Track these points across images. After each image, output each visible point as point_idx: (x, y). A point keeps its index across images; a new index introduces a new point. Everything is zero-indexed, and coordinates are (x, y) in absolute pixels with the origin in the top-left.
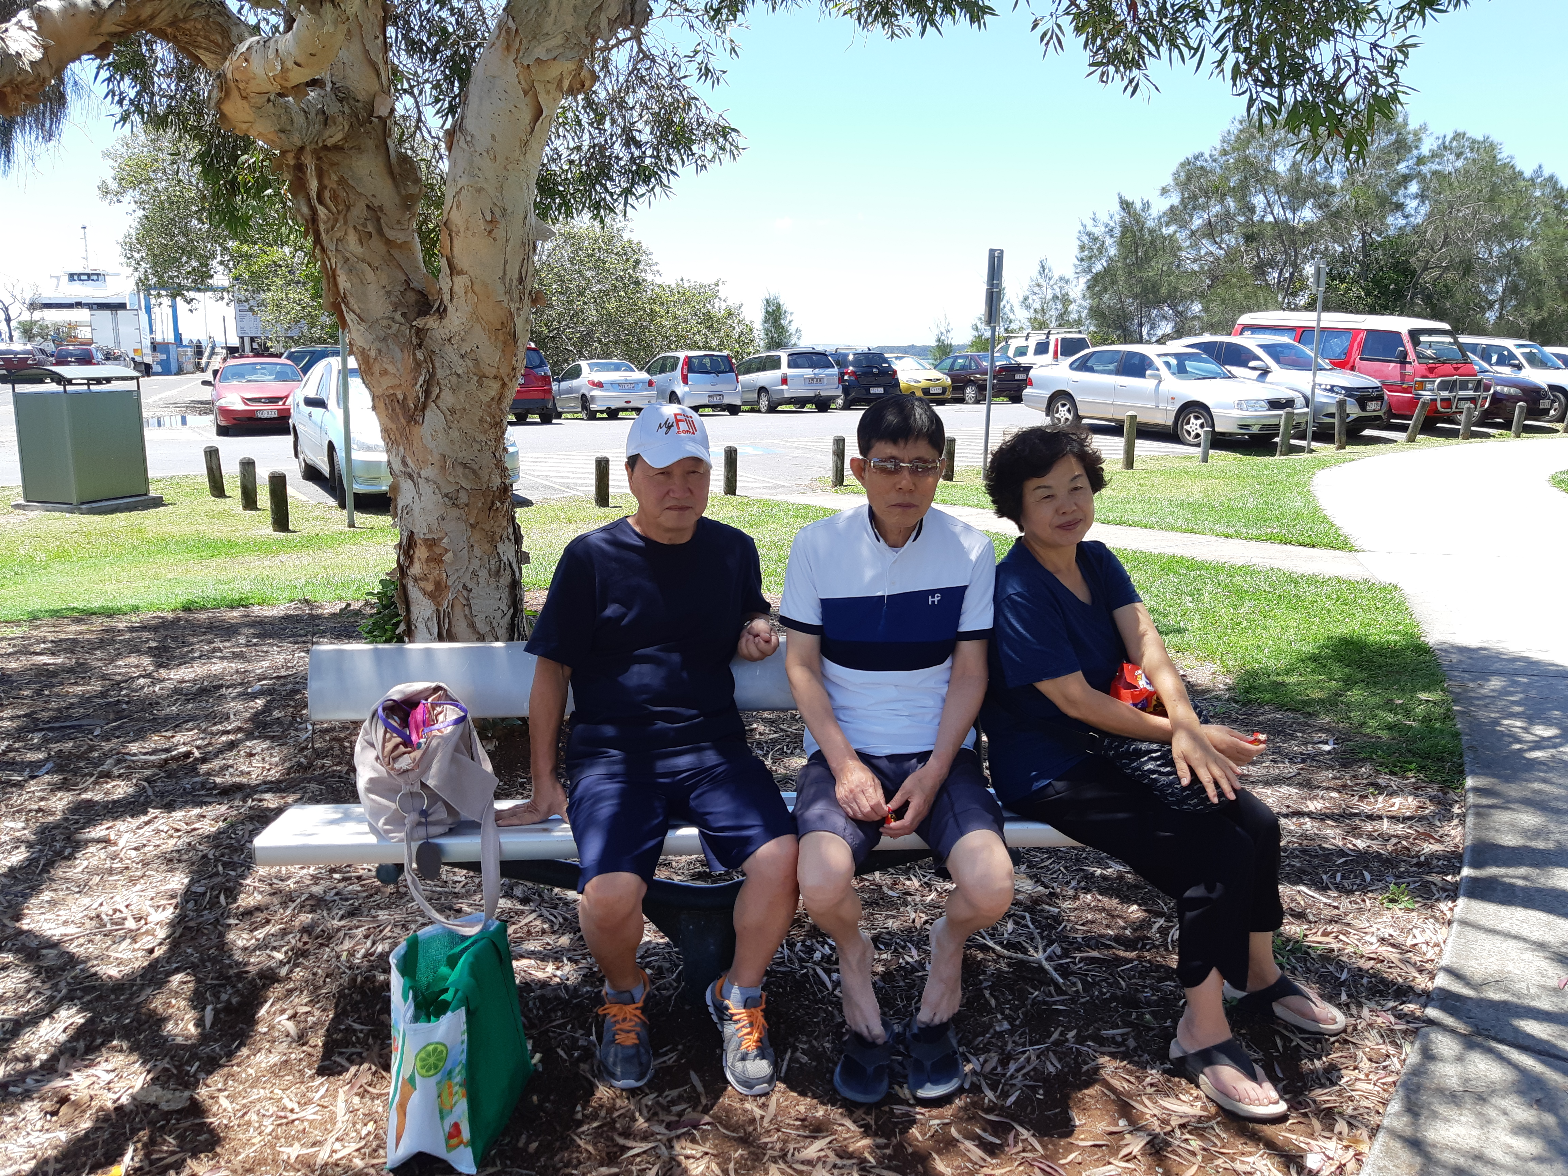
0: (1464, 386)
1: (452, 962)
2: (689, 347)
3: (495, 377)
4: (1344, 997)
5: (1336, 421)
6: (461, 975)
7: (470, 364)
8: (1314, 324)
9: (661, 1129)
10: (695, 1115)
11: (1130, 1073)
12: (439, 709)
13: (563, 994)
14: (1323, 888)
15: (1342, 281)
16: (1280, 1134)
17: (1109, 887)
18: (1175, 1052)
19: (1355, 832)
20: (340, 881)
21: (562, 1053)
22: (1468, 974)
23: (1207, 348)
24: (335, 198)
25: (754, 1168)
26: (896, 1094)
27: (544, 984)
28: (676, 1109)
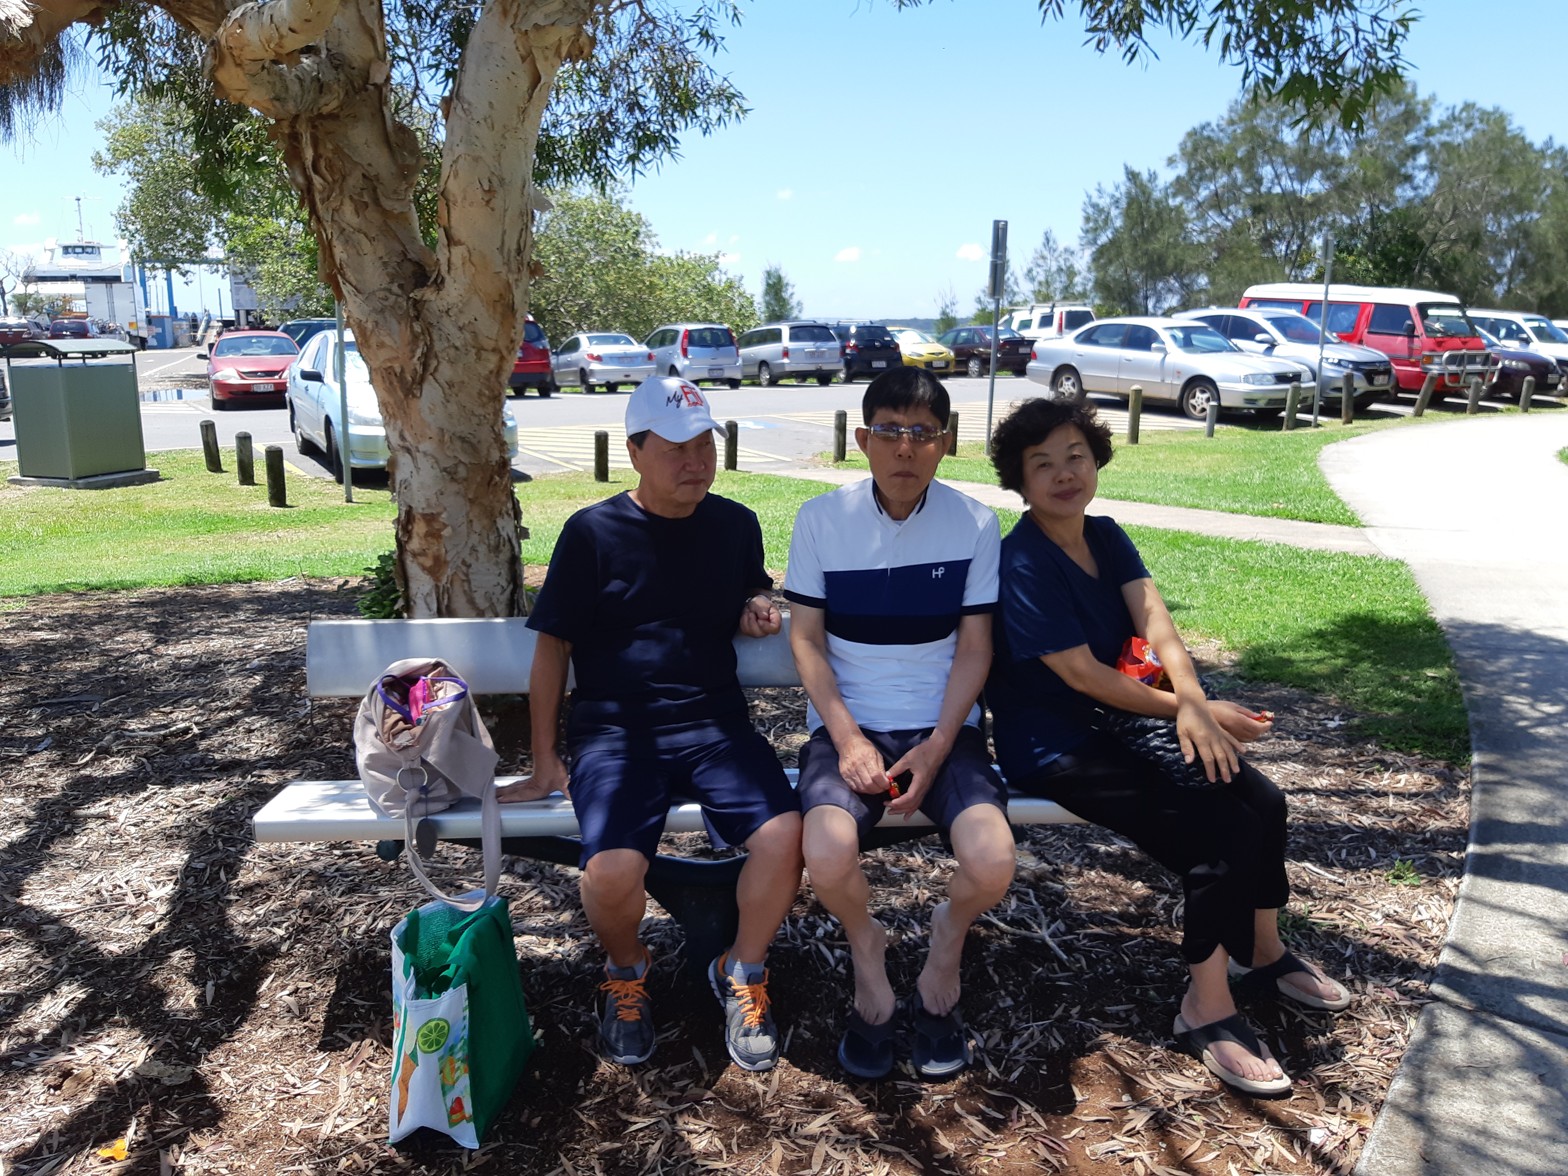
0: (1472, 360)
1: (453, 938)
2: (688, 320)
3: (494, 350)
4: (1348, 973)
5: (1343, 395)
6: (462, 952)
7: (468, 336)
8: (1321, 297)
9: (664, 1104)
10: (697, 1091)
11: (1134, 1048)
12: (438, 685)
13: (565, 970)
14: (1328, 864)
15: (1350, 253)
16: (1285, 1109)
17: (1113, 864)
18: (1179, 1028)
19: (1361, 809)
20: (340, 857)
21: (564, 1029)
22: (1473, 950)
23: (1213, 321)
24: (330, 167)
25: (757, 1143)
26: (900, 1070)
27: (546, 961)
28: (678, 1084)
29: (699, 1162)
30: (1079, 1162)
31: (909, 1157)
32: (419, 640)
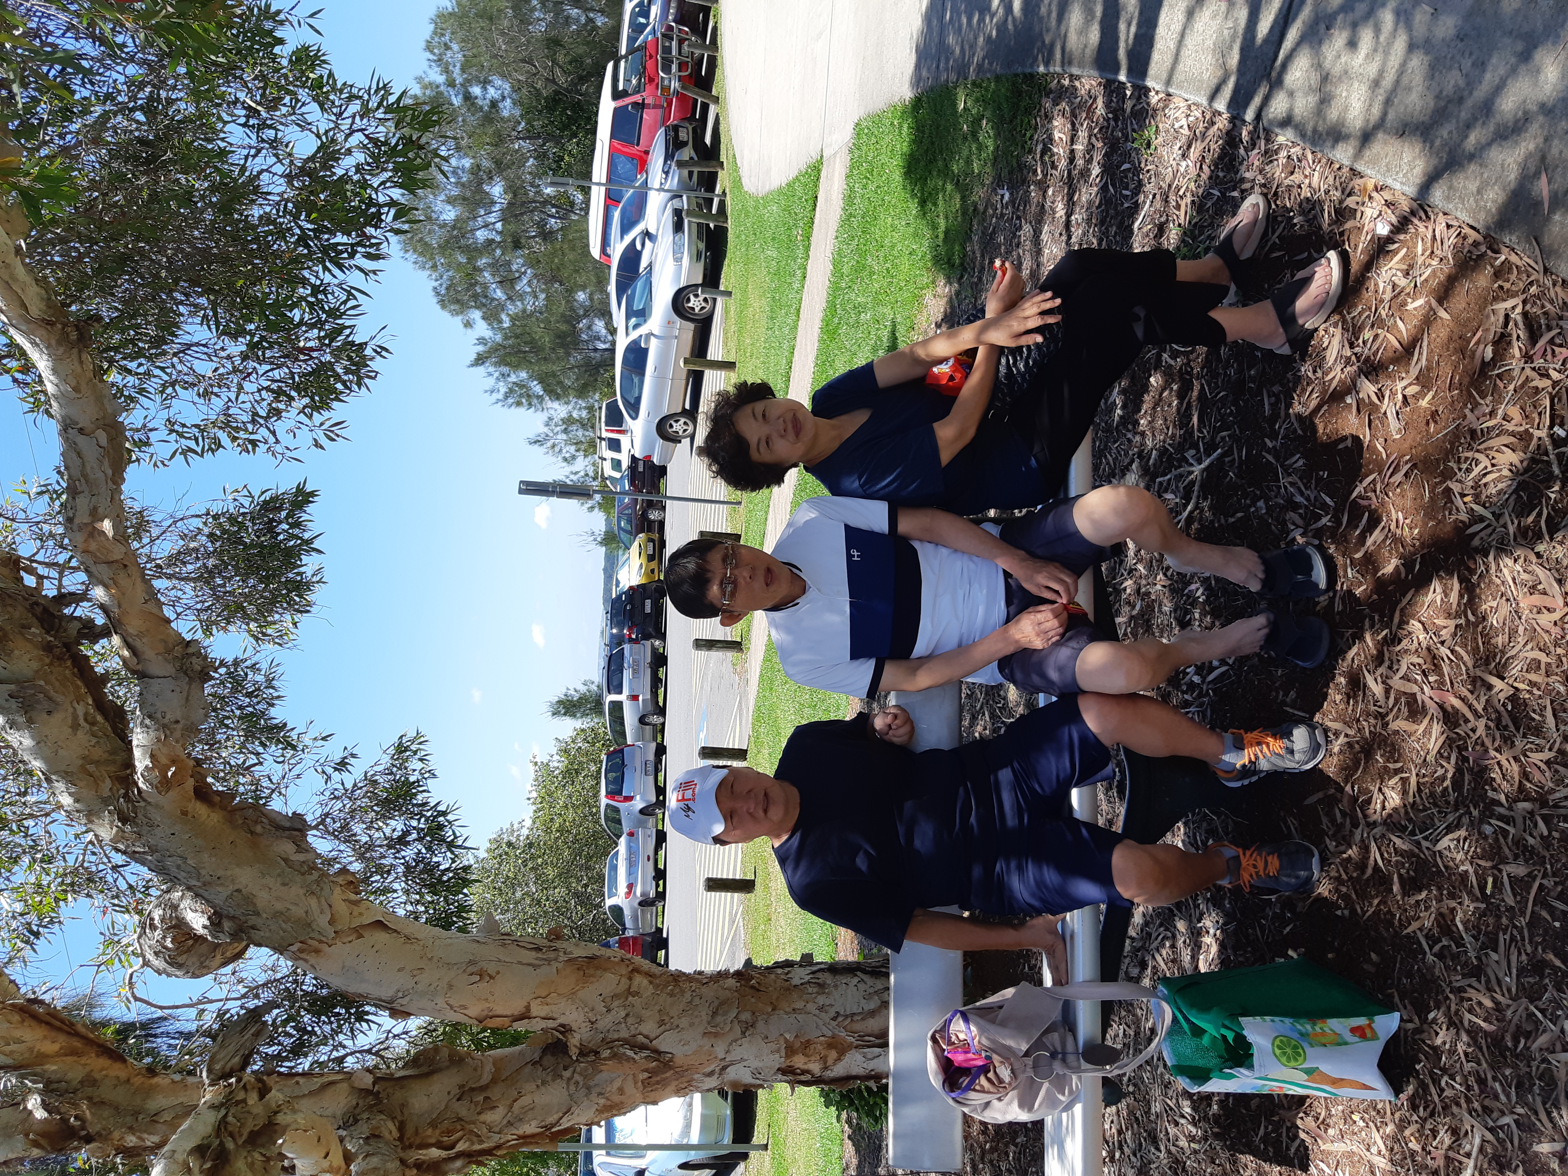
0: (667, 50)
1: (1198, 1032)
2: (596, 795)
3: (630, 979)
4: (1235, 194)
5: (696, 170)
6: (1209, 1022)
7: (616, 1003)
8: (603, 189)
9: (1358, 833)
10: (1345, 800)
11: (1304, 390)
12: (954, 1038)
13: (1231, 927)
14: (1136, 208)
15: (562, 159)
16: (1358, 255)
17: (1133, 403)
18: (1286, 350)
19: (1085, 173)
21: (1288, 929)
22: (1215, 81)
23: (621, 289)
24: (449, 1132)
25: (1393, 745)
26: (1325, 608)
27: (1223, 946)
28: (1339, 820)
29: (1411, 800)
30: (1406, 445)
31: (1405, 601)
32: (909, 1058)
